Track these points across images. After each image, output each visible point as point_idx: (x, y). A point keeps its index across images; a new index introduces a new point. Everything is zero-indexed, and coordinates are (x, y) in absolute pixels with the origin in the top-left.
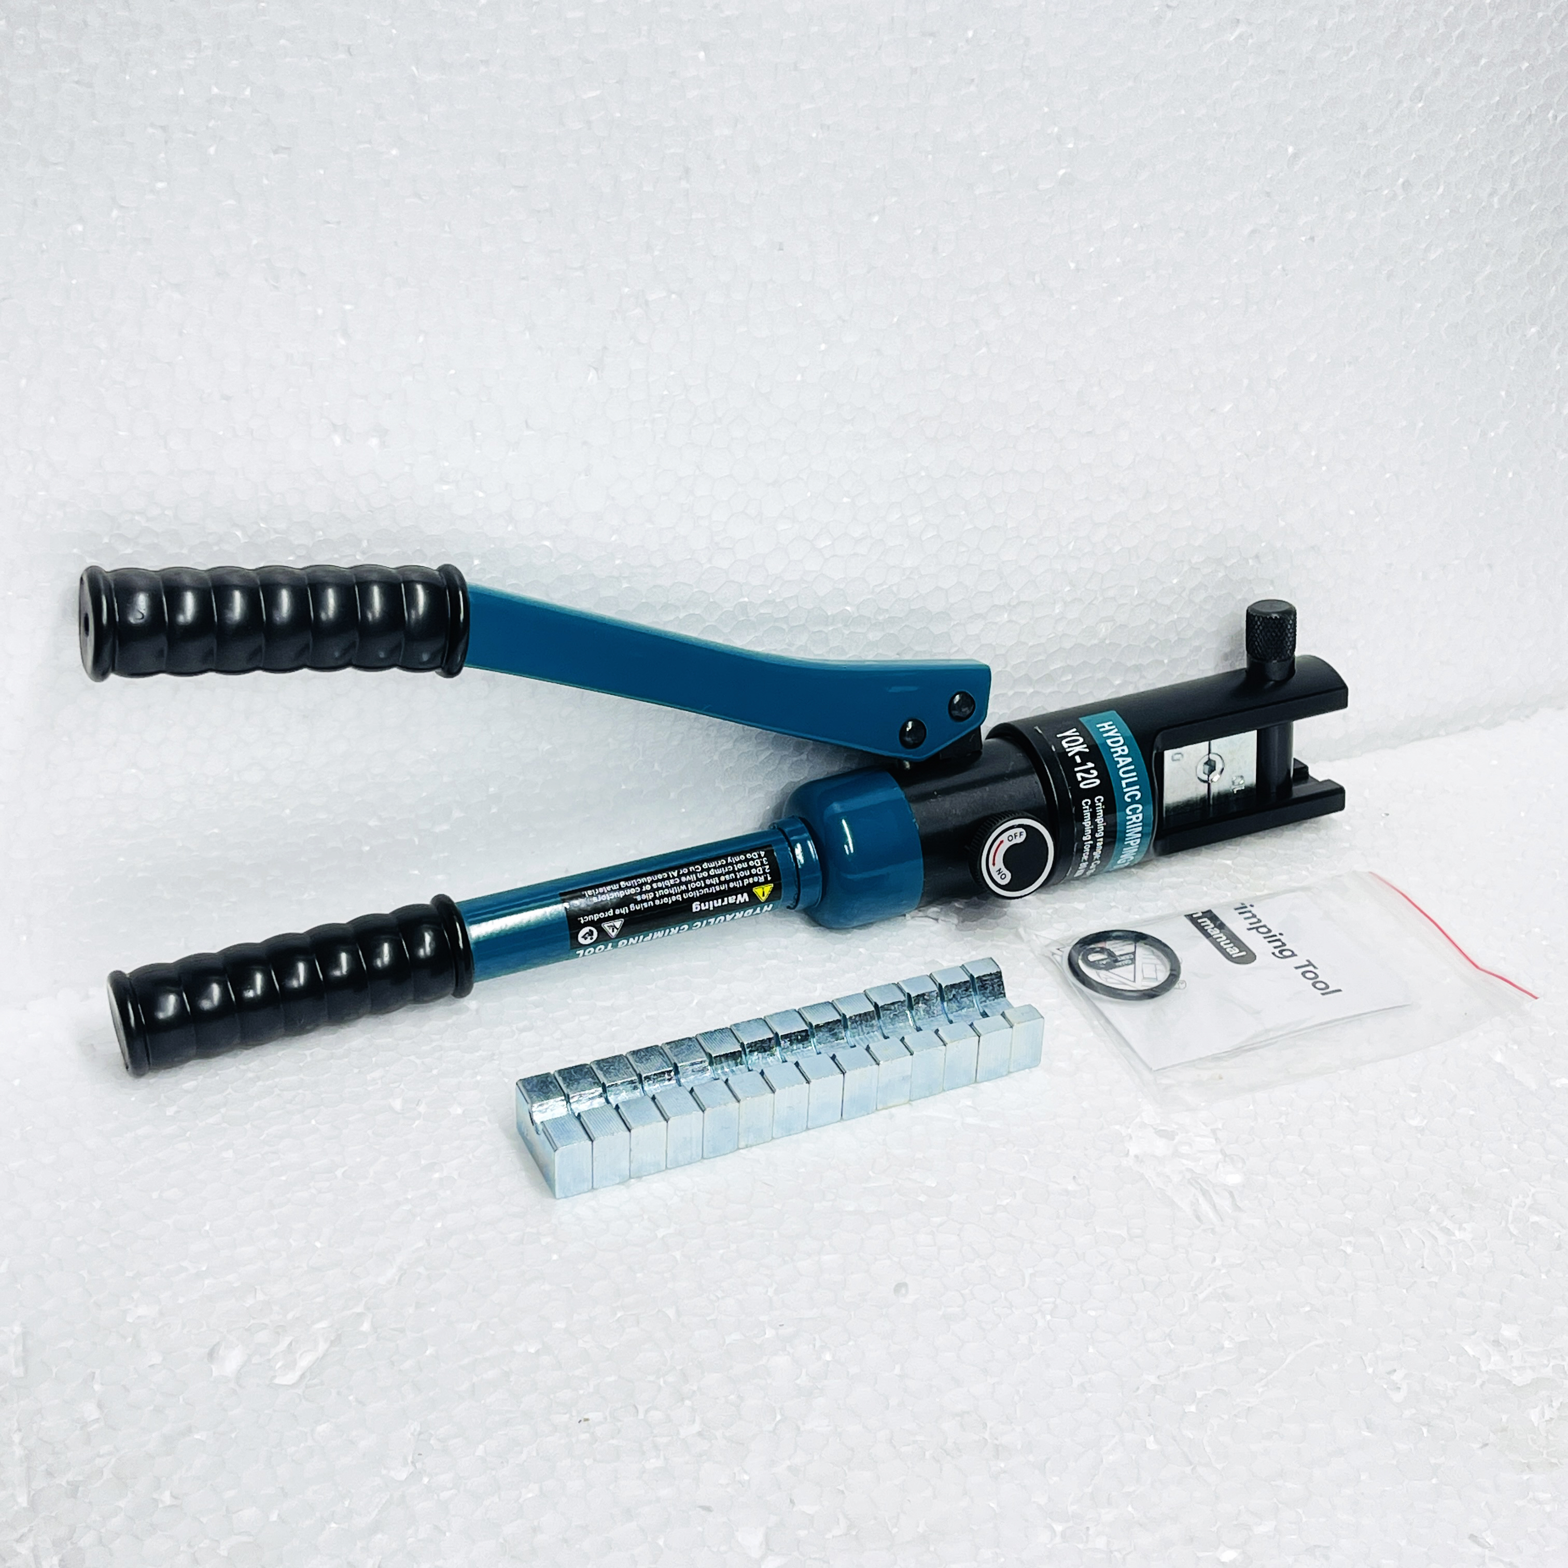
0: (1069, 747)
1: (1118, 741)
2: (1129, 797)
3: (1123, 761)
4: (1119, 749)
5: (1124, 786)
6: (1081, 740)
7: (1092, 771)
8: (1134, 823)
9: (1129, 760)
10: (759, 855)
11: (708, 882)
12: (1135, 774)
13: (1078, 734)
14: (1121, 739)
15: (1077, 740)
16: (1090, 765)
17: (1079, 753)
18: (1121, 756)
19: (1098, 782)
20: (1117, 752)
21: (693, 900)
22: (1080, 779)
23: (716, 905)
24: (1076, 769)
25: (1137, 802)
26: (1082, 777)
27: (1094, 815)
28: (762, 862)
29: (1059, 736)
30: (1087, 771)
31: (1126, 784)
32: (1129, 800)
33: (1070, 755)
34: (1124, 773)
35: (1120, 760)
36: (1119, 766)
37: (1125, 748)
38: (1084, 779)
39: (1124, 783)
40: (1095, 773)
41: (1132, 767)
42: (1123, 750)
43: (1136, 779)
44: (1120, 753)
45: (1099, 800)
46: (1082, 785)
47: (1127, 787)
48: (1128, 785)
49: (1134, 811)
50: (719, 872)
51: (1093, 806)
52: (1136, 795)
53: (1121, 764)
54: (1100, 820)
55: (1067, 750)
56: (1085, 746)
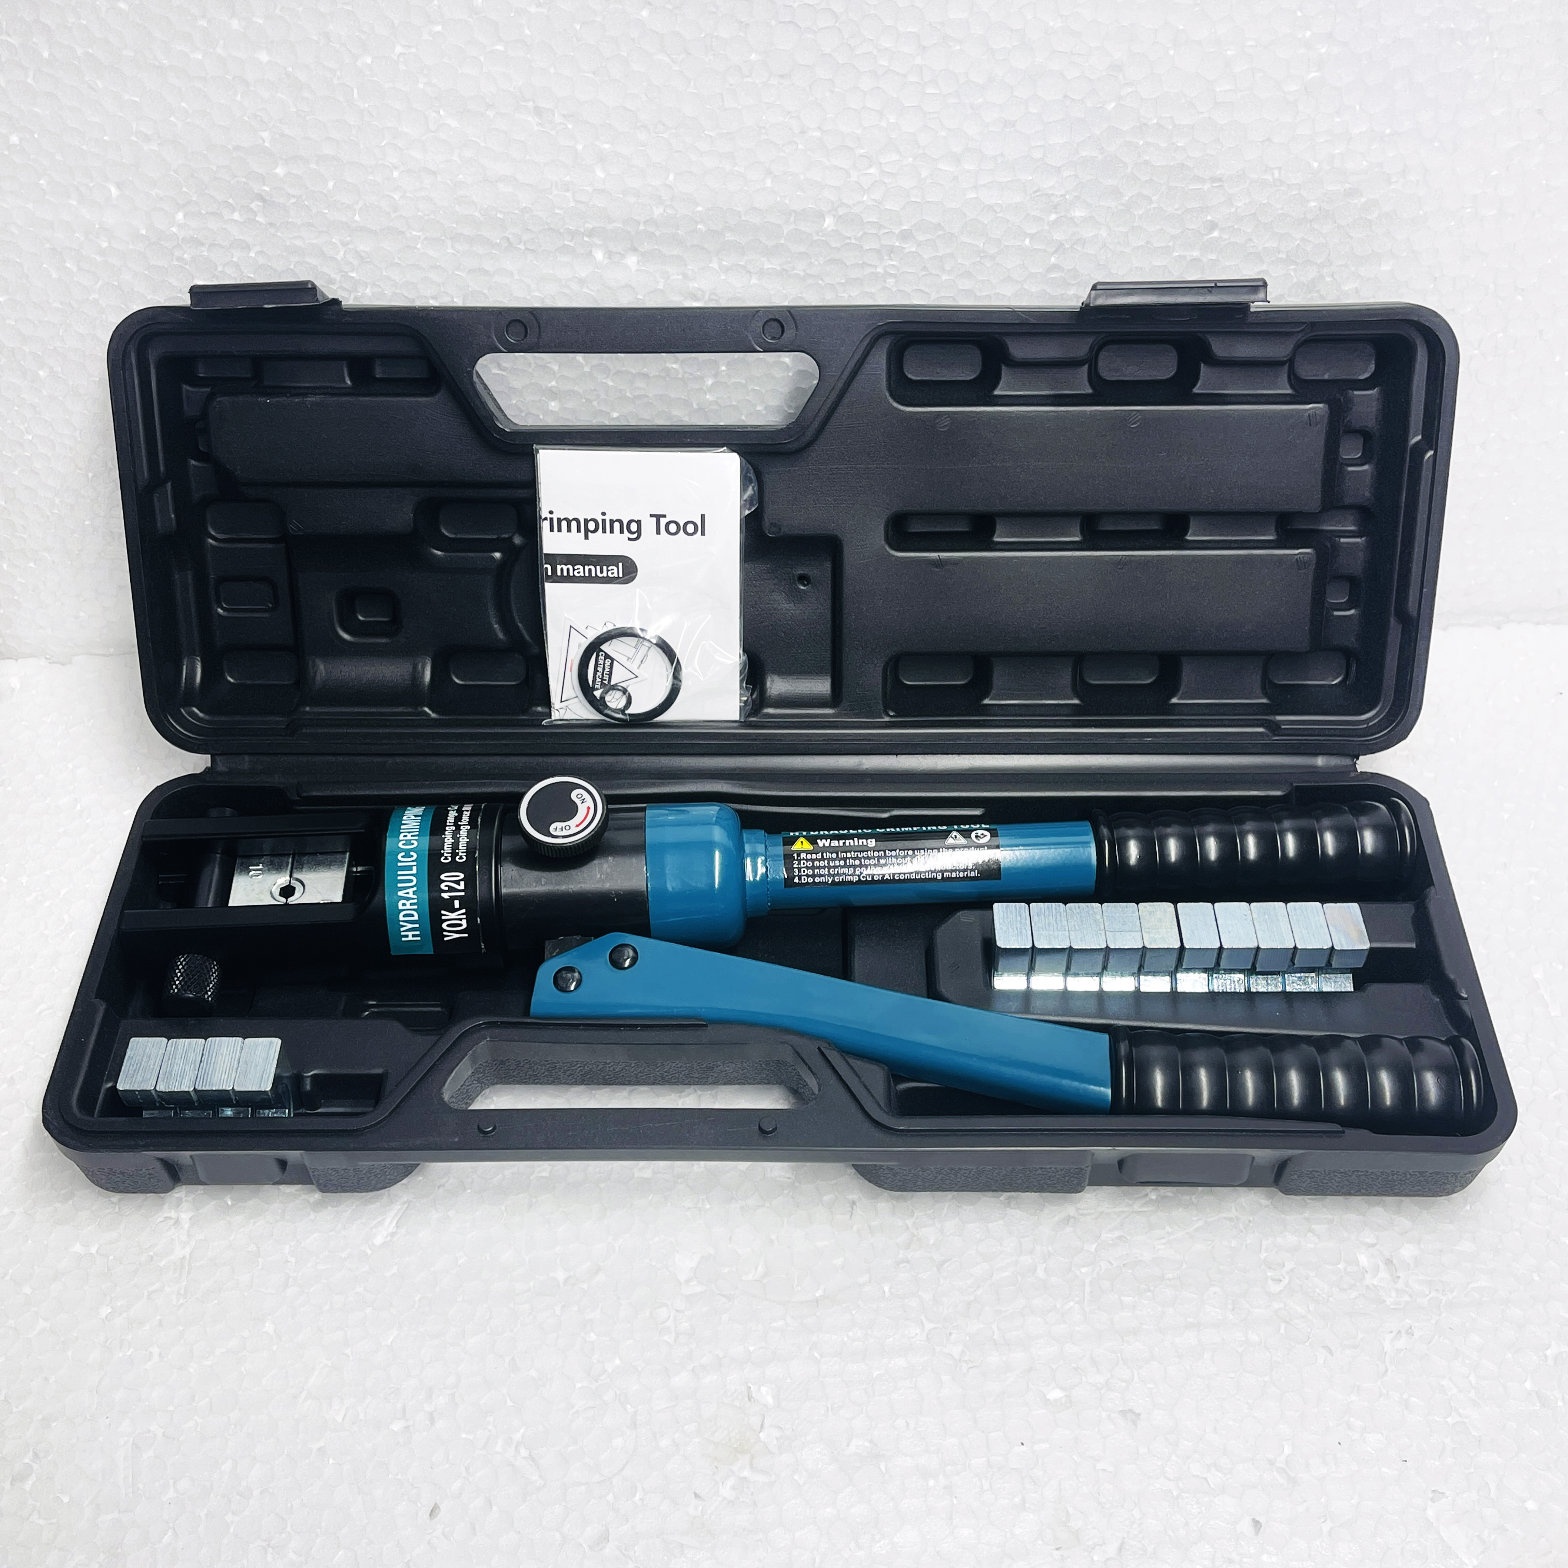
0: (461, 919)
1: (404, 916)
2: (412, 856)
3: (408, 893)
4: (408, 907)
5: (415, 868)
6: (444, 926)
7: (447, 888)
8: (409, 832)
9: (401, 893)
10: (800, 879)
11: (857, 862)
12: (399, 878)
13: (445, 933)
14: (401, 918)
15: (448, 926)
16: (445, 896)
17: (453, 910)
18: (408, 899)
19: (443, 877)
20: (411, 904)
21: (874, 850)
22: (462, 883)
23: (851, 841)
24: (463, 894)
25: (403, 850)
26: (459, 885)
27: (455, 846)
28: (800, 871)
29: (466, 935)
30: (451, 889)
31: (412, 870)
32: (412, 853)
33: (464, 911)
34: (411, 881)
35: (411, 895)
36: (415, 889)
37: (401, 907)
38: (458, 882)
39: (414, 871)
40: (443, 886)
41: (399, 885)
42: (404, 905)
43: (399, 873)
44: (408, 903)
45: (446, 858)
46: (462, 876)
47: (413, 866)
48: (410, 867)
49: (408, 842)
50: (845, 870)
51: (454, 854)
52: (403, 857)
53: (411, 891)
54: (449, 841)
55: (464, 916)
56: (443, 918)
